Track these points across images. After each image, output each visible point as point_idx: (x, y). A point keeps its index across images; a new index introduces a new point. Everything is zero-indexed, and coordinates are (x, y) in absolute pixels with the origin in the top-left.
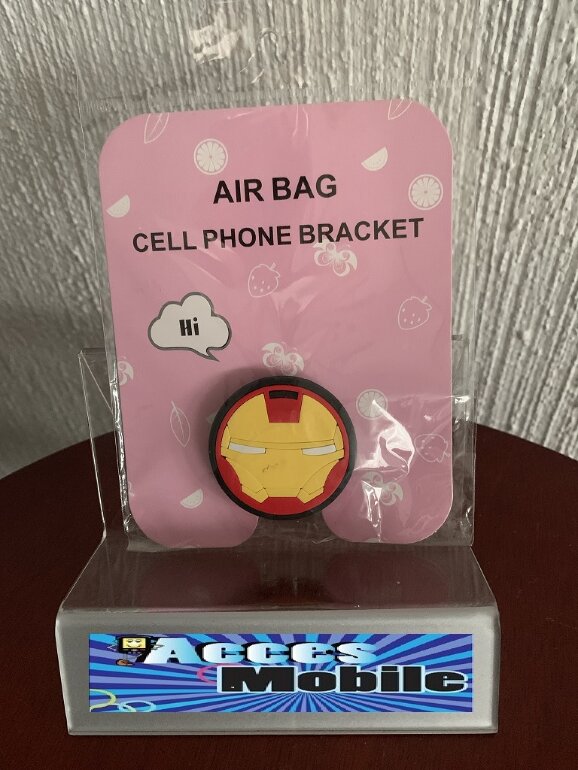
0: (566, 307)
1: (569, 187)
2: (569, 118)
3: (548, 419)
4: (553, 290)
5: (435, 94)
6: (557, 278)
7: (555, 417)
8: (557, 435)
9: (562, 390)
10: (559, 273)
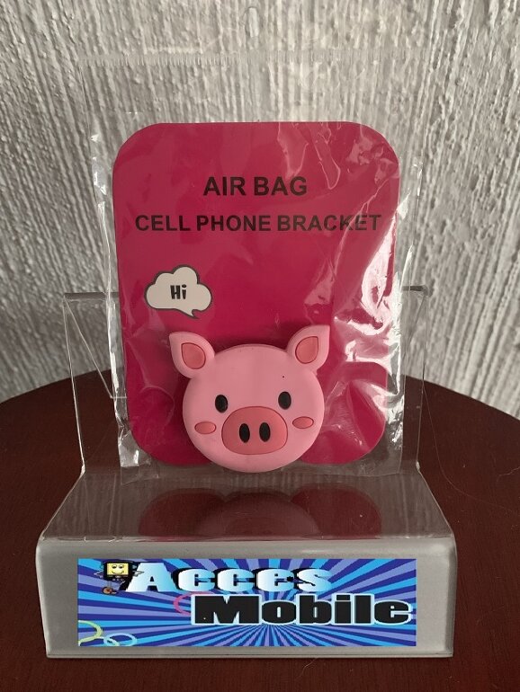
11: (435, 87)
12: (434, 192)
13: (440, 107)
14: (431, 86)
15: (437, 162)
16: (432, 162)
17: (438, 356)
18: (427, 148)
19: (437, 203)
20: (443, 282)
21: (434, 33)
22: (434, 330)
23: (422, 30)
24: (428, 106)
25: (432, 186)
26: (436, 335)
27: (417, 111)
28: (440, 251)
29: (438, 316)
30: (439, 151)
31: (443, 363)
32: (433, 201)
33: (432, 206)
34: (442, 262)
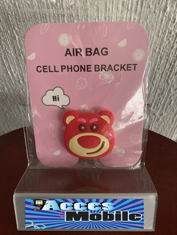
2: (150, 26)
5: (107, 18)
20: (175, 101)
28: (176, 90)
29: (171, 112)
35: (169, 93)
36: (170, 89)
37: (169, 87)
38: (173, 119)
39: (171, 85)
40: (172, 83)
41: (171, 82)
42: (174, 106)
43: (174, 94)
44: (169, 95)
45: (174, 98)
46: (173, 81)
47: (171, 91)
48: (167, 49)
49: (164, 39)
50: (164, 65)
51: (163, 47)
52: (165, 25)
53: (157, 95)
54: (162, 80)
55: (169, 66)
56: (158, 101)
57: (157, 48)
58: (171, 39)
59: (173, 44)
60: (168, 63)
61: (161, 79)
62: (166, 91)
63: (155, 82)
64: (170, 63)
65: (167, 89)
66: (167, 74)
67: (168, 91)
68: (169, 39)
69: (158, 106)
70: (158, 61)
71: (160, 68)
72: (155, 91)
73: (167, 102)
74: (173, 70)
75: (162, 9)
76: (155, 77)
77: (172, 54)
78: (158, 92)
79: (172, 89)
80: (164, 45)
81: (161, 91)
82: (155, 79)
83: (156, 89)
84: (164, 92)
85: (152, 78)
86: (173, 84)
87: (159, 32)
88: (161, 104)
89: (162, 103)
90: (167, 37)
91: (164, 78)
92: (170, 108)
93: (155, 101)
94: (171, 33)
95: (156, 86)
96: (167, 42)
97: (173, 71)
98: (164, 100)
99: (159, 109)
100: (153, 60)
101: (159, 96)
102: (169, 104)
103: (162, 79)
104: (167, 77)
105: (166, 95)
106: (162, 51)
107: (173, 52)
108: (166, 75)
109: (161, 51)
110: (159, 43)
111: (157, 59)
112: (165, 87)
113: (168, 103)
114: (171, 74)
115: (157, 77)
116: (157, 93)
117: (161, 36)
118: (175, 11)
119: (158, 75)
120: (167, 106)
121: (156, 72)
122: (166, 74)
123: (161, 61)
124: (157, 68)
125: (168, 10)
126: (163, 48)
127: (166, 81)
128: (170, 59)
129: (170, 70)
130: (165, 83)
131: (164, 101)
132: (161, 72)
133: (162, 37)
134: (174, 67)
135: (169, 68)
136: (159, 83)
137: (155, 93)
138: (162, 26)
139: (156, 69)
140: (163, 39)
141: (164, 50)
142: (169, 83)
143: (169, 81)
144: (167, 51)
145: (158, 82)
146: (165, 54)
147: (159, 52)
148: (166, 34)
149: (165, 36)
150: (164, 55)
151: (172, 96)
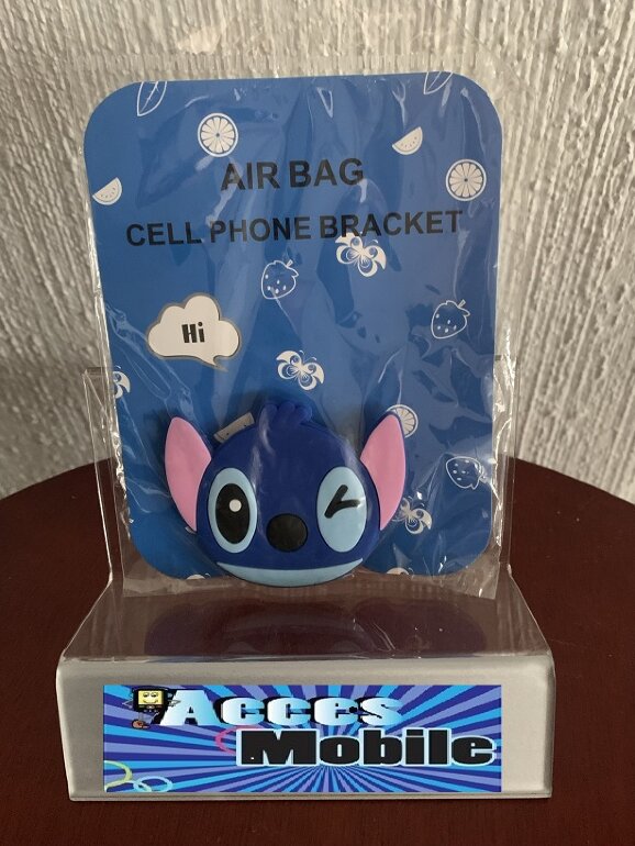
0: (526, 309)
1: (516, 178)
3: (519, 432)
4: (511, 292)
6: (513, 278)
7: (526, 430)
8: (530, 449)
9: (530, 399)
10: (515, 272)
11: (623, 120)
12: (612, 250)
13: (628, 146)
14: (618, 120)
15: (619, 213)
16: (612, 213)
17: (600, 452)
18: (607, 195)
19: (614, 263)
20: (614, 361)
21: (627, 54)
22: (600, 420)
23: (613, 51)
24: (613, 144)
25: (609, 243)
26: (601, 426)
27: (599, 149)
28: (613, 322)
29: (606, 403)
30: (622, 199)
31: (607, 462)
32: (610, 260)
33: (608, 266)
34: (615, 335)
35: (591, 334)
36: (593, 320)
37: (590, 312)
38: (612, 428)
39: (595, 305)
40: (597, 297)
41: (594, 294)
42: (611, 382)
43: (609, 335)
44: (592, 342)
45: (609, 353)
46: (600, 290)
47: (597, 325)
48: (571, 178)
49: (559, 145)
50: (566, 234)
51: (556, 173)
52: (557, 99)
53: (552, 343)
54: (562, 289)
55: (582, 237)
56: (556, 364)
57: (537, 176)
58: (580, 146)
59: (591, 160)
60: (578, 227)
61: (560, 285)
62: (581, 327)
63: (542, 297)
64: (585, 226)
65: (584, 320)
66: (578, 265)
67: (586, 325)
68: (574, 146)
69: (559, 384)
70: (544, 223)
71: (554, 246)
72: (544, 327)
73: (588, 365)
74: (597, 251)
75: (543, 45)
76: (538, 279)
77: (590, 195)
78: (554, 333)
79: (599, 319)
80: (560, 168)
81: (562, 329)
82: (539, 285)
83: (545, 322)
84: (575, 331)
85: (527, 284)
86: (602, 302)
87: (539, 121)
88: (566, 374)
89: (571, 373)
90: (568, 137)
91: (570, 281)
92: (598, 390)
93: (546, 365)
94: (578, 124)
95: (543, 309)
96: (569, 156)
97: (598, 256)
98: (576, 359)
99: (561, 393)
100: (528, 218)
101: (558, 346)
102: (594, 373)
103: (564, 284)
104: (579, 279)
105: (581, 342)
106: (556, 185)
107: (592, 187)
108: (577, 272)
109: (552, 185)
110: (541, 160)
111: (540, 214)
112: (576, 313)
113: (591, 371)
114: (592, 265)
115: (545, 279)
116: (550, 335)
117: (546, 137)
118: (586, 48)
119: (547, 273)
120: (590, 381)
121: (540, 261)
122: (574, 267)
123: (555, 220)
124: (543, 245)
125: (563, 47)
126: (558, 176)
127: (576, 292)
128: (585, 214)
129: (587, 251)
130: (574, 297)
131: (577, 366)
132: (556, 262)
133: (553, 138)
134: (601, 241)
135: (584, 246)
136: (556, 298)
137: (542, 336)
138: (548, 104)
139: (541, 251)
140: (553, 147)
141: (560, 184)
142: (588, 297)
143: (588, 289)
144: (570, 186)
145: (552, 295)
146: (565, 195)
147: (545, 192)
148: (561, 127)
149: (559, 135)
150: (561, 199)
151: (603, 345)
